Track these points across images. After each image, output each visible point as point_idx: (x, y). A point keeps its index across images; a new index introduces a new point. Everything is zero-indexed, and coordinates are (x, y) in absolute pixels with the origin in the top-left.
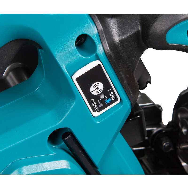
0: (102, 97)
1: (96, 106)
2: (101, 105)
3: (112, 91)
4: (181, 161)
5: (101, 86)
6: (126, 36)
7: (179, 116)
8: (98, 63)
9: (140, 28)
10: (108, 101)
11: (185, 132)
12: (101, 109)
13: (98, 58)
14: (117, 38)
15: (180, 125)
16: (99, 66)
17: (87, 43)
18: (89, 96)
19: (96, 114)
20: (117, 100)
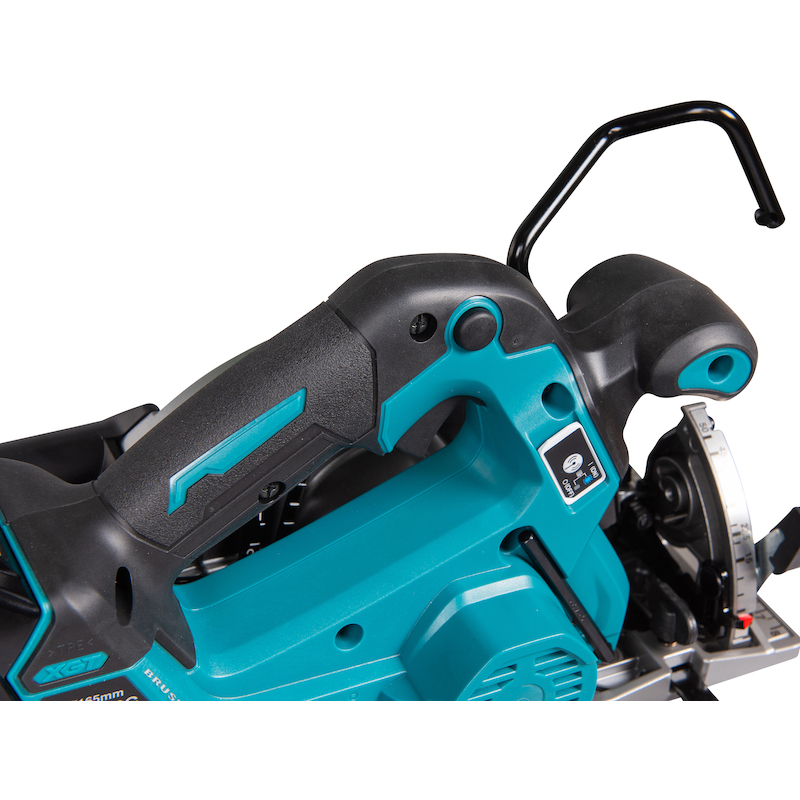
0: (580, 474)
1: (569, 490)
2: (577, 487)
3: (595, 464)
4: (660, 537)
5: (578, 459)
6: (619, 375)
7: (658, 471)
8: (575, 426)
9: (635, 364)
10: (588, 480)
11: (670, 497)
12: (577, 493)
13: (576, 419)
14: (602, 380)
15: (660, 485)
16: (579, 430)
17: (556, 394)
18: (561, 475)
19: (569, 501)
20: (600, 476)
